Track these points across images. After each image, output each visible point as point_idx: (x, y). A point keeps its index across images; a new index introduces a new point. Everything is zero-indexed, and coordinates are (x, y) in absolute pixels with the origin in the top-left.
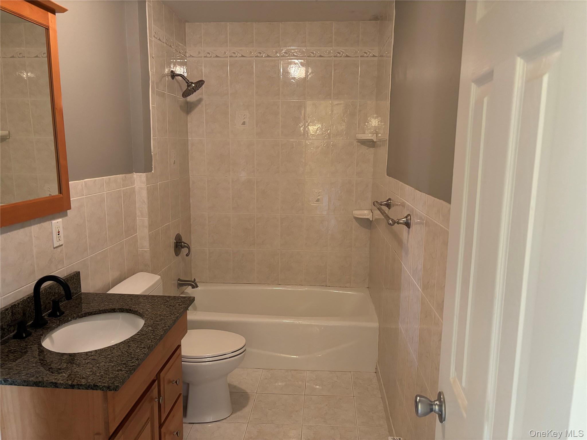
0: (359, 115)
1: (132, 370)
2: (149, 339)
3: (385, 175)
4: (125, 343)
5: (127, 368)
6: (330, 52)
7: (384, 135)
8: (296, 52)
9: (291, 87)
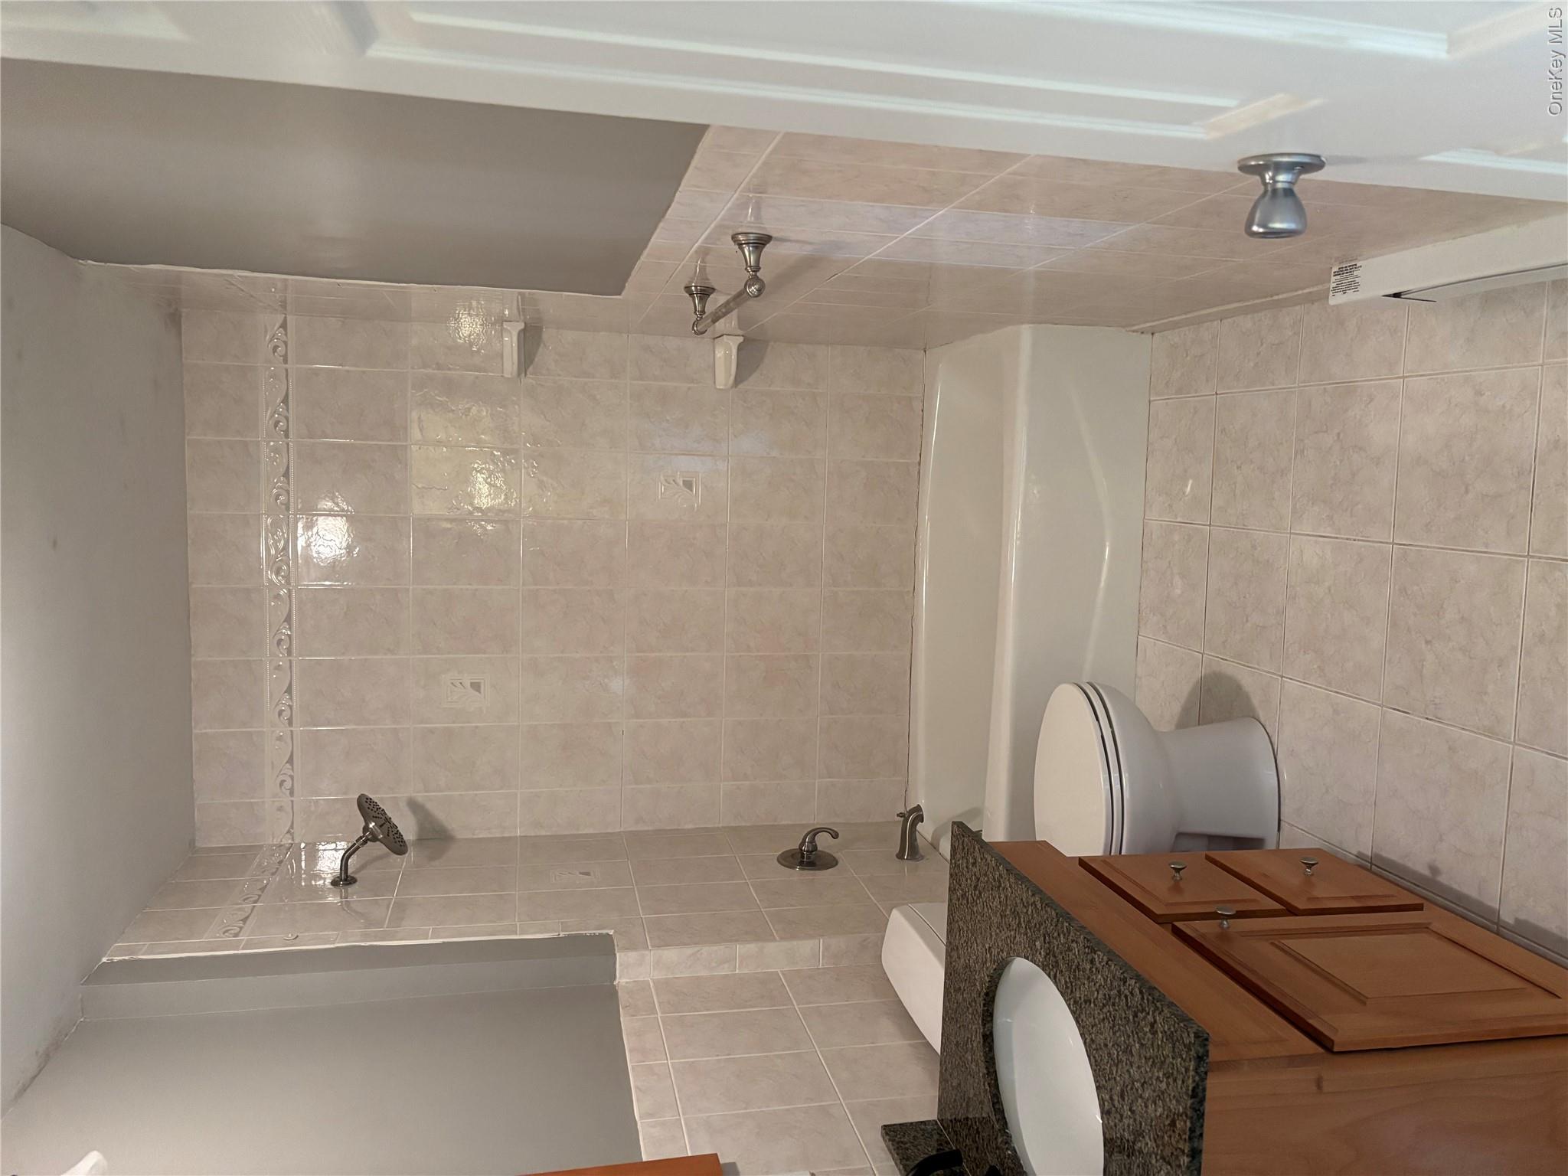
0: (449, 369)
1: (1153, 995)
2: (1069, 948)
3: (620, 299)
4: (1078, 1012)
5: (1147, 1009)
6: (276, 450)
7: (506, 300)
8: (276, 542)
9: (373, 557)
